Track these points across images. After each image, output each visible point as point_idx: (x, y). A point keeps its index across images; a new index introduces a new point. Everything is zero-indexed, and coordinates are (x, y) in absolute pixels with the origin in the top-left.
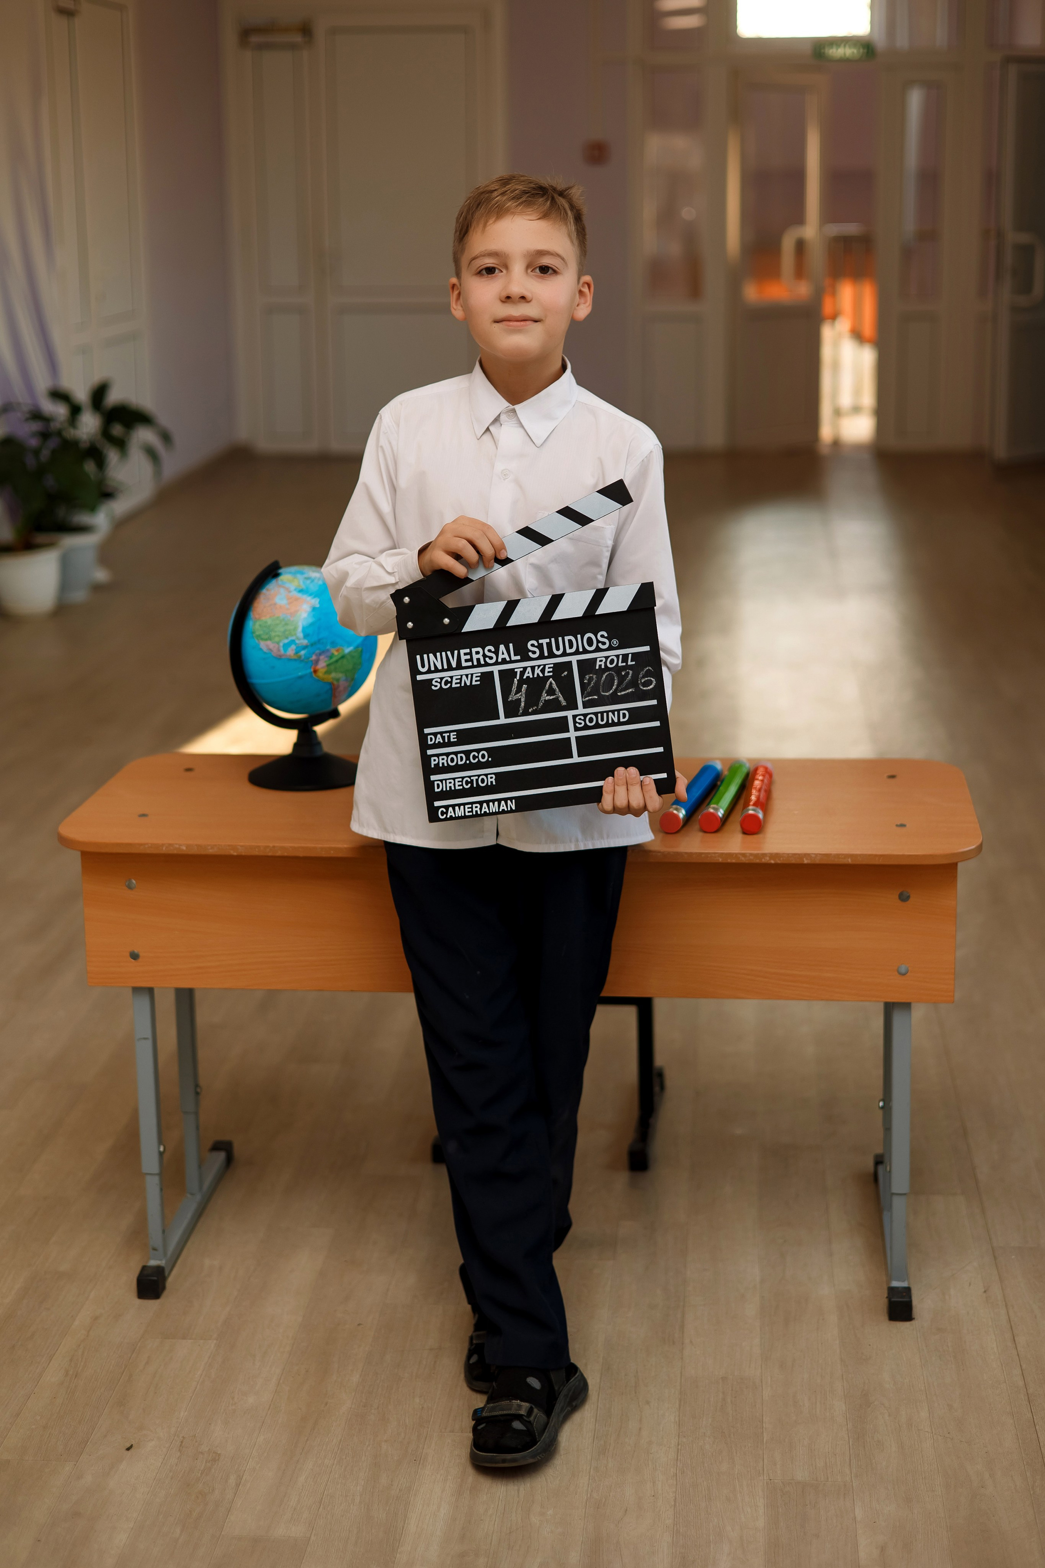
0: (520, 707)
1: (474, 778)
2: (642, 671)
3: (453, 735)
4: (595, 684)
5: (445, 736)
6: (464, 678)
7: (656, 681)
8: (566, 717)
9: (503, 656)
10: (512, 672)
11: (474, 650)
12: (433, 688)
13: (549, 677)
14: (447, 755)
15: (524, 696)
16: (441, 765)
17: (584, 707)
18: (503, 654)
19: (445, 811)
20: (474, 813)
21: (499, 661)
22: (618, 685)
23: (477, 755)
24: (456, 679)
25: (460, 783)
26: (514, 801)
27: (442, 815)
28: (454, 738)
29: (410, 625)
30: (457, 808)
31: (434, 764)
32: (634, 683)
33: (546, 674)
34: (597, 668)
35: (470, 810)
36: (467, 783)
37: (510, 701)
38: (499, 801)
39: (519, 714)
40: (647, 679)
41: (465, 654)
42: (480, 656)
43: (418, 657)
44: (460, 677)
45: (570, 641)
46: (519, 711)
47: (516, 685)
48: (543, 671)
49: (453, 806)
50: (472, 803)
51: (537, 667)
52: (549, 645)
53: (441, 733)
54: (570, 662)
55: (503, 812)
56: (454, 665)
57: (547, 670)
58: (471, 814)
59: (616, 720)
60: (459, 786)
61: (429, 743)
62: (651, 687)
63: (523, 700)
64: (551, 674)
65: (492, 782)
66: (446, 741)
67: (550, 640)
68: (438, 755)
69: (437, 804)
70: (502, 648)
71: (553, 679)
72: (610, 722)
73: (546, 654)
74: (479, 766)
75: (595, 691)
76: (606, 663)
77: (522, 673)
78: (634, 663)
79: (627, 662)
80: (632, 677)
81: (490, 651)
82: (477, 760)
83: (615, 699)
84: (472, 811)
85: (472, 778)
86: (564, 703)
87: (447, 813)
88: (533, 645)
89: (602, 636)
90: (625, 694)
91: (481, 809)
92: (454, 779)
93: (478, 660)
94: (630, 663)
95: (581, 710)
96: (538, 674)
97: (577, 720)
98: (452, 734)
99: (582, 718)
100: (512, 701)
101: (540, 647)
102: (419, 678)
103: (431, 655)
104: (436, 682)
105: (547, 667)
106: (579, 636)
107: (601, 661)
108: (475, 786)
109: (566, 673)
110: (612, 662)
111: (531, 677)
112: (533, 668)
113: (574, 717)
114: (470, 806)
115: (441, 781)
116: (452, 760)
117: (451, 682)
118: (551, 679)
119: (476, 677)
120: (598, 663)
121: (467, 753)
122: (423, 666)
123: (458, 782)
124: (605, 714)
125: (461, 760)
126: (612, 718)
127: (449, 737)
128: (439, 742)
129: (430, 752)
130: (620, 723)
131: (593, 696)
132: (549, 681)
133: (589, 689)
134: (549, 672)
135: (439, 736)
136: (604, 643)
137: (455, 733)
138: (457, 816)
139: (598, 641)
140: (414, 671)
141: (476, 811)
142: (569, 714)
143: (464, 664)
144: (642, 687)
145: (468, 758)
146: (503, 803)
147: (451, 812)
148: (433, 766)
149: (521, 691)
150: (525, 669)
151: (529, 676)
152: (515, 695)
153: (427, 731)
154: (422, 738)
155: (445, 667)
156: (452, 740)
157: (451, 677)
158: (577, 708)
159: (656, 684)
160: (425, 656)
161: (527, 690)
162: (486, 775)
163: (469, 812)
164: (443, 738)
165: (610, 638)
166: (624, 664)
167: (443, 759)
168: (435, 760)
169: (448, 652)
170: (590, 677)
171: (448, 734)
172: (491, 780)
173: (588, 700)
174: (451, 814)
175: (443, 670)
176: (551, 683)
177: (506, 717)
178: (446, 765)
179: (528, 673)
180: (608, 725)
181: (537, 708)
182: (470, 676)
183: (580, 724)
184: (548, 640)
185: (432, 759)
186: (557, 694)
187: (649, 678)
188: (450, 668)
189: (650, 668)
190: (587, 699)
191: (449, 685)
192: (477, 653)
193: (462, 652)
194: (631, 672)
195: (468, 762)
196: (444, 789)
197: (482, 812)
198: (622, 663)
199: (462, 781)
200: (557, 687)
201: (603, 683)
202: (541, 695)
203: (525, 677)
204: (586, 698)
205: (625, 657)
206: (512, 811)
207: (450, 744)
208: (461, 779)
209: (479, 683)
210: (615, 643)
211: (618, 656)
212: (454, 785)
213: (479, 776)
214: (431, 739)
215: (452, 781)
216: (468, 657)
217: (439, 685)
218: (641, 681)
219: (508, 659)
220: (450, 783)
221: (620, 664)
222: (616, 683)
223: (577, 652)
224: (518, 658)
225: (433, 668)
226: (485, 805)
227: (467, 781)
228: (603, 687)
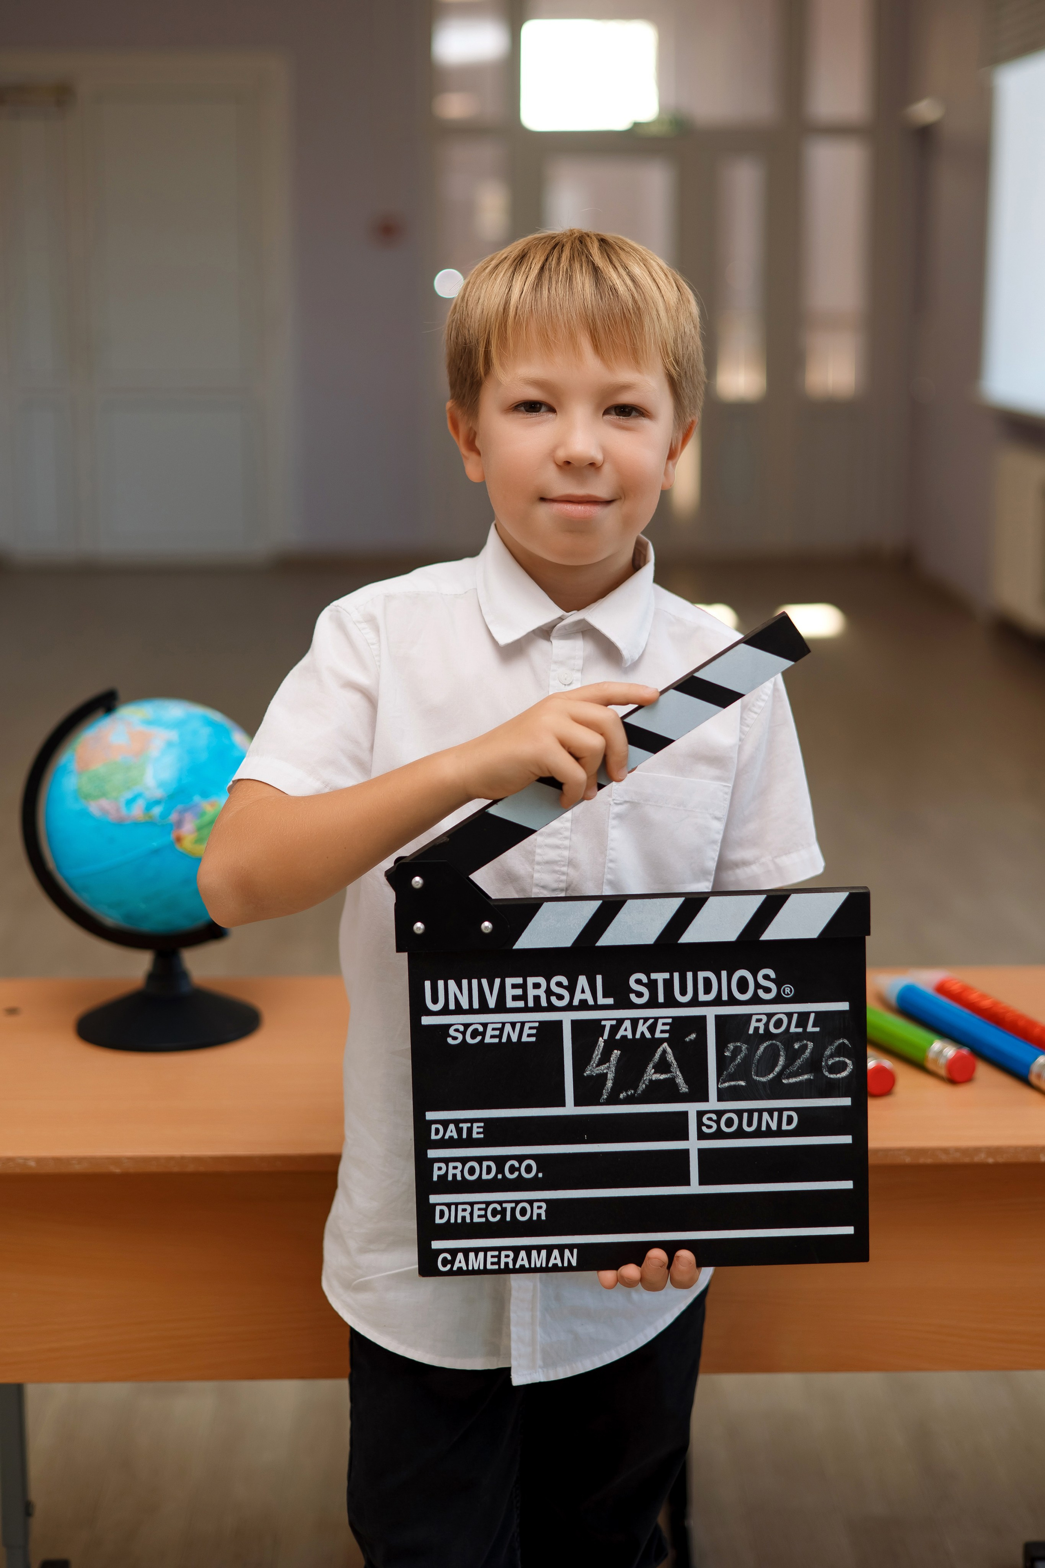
0: (604, 1089)
1: (509, 1206)
2: (831, 1045)
3: (478, 1127)
4: (743, 1060)
5: (462, 1128)
6: (508, 1028)
7: (853, 1064)
8: (685, 1114)
9: (583, 997)
10: (596, 1026)
11: (531, 981)
12: (450, 1041)
13: (662, 1040)
14: (464, 1160)
15: (613, 1069)
16: (450, 1178)
17: (720, 1099)
18: (583, 991)
19: (449, 1257)
20: (502, 1266)
21: (574, 1004)
22: (784, 1068)
23: (517, 1165)
24: (494, 1029)
25: (483, 1213)
26: (575, 1251)
27: (444, 1265)
28: (478, 1133)
29: (419, 926)
30: (472, 1255)
31: (439, 1176)
32: (814, 1065)
33: (658, 1035)
34: (751, 1031)
35: (496, 1260)
36: (495, 1213)
37: (588, 1076)
38: (550, 1249)
39: (602, 1101)
40: (837, 1059)
41: (514, 986)
42: (541, 992)
43: (428, 984)
44: (500, 1026)
45: (707, 981)
46: (602, 1094)
47: (601, 1049)
48: (652, 1029)
49: (466, 1252)
50: (500, 1249)
51: (641, 1022)
52: (668, 984)
53: (457, 1122)
54: (703, 1018)
55: (555, 1268)
56: (492, 1003)
57: (660, 1027)
58: (496, 1267)
59: (774, 1127)
60: (479, 1216)
61: (433, 1137)
62: (844, 1074)
63: (611, 1076)
64: (666, 1035)
65: (539, 1215)
66: (464, 1136)
67: (672, 976)
68: (447, 1161)
69: (436, 1245)
70: (582, 981)
71: (668, 1045)
72: (764, 1128)
73: (661, 999)
74: (520, 1185)
75: (743, 1072)
76: (767, 1025)
77: (615, 1029)
78: (817, 1029)
79: (805, 1027)
80: (812, 1053)
81: (559, 984)
82: (516, 1174)
83: (776, 1090)
84: (498, 1263)
85: (504, 1205)
86: (684, 1088)
87: (452, 1262)
88: (639, 982)
89: (766, 977)
90: (796, 1083)
91: (515, 1261)
92: (472, 1204)
93: (537, 998)
94: (810, 1029)
95: (713, 1103)
96: (642, 1033)
97: (705, 1120)
98: (475, 1125)
99: (714, 1117)
100: (590, 1077)
101: (652, 985)
102: (426, 1020)
103: (452, 983)
104: (457, 1030)
105: (660, 1021)
106: (724, 974)
107: (759, 1020)
108: (508, 1218)
109: (693, 1036)
110: (779, 1023)
111: (630, 1036)
112: (635, 1022)
113: (700, 1114)
114: (496, 1253)
115: (449, 1205)
116: (472, 1171)
117: (483, 1034)
118: (665, 1045)
119: (530, 1028)
120: (753, 1024)
121: (500, 1161)
122: (435, 1001)
123: (479, 1209)
124: (756, 1115)
125: (488, 1172)
126: (767, 1122)
127: (470, 1130)
128: (451, 1137)
129: (432, 1154)
130: (780, 1133)
131: (738, 1080)
132: (661, 1049)
133: (732, 1068)
134: (662, 1032)
135: (452, 1127)
136: (767, 990)
137: (482, 1124)
138: (470, 1268)
139: (758, 986)
140: (418, 1008)
141: (507, 1264)
142: (692, 1108)
143: (510, 1004)
144: (827, 1074)
145: (500, 1170)
146: (556, 1252)
147: (460, 1262)
148: (435, 1178)
149: (609, 1061)
150: (620, 1022)
151: (626, 1036)
152: (598, 1065)
153: (430, 1116)
154: (421, 1128)
155: (476, 1005)
156: (475, 1136)
157: (485, 1025)
158: (705, 1099)
159: (853, 1070)
160: (441, 983)
161: (619, 1060)
162: (531, 1202)
163: (492, 1263)
164: (459, 1131)
165: (779, 983)
166: (800, 1030)
167: (455, 1168)
168: (440, 1169)
169: (482, 980)
170: (736, 1048)
171: (469, 1125)
172: (539, 1211)
173: (730, 1087)
174: (460, 1265)
175: (471, 1011)
176: (664, 1052)
177: (577, 1103)
178: (459, 1178)
179: (626, 1030)
180: (758, 1134)
181: (635, 1093)
182: (518, 1026)
183: (709, 1127)
184: (667, 975)
185: (436, 1165)
186: (673, 1071)
187: (842, 1059)
188: (484, 1009)
189: (846, 1041)
190: (726, 1084)
191: (479, 1038)
192: (537, 986)
193: (509, 981)
194: (810, 1045)
195: (500, 1176)
196: (452, 1221)
197: (517, 1266)
198: (796, 1027)
199: (486, 1210)
200: (675, 1059)
201: (759, 1061)
202: (643, 1071)
203: (618, 1037)
204: (725, 1082)
205: (803, 1018)
206: (570, 1268)
207: (471, 1142)
208: (484, 1206)
209: (533, 1039)
210: (787, 990)
211: (790, 1015)
212: (471, 1214)
213: (517, 1202)
214: (437, 1131)
215: (468, 1208)
216: (519, 992)
217: (460, 1037)
218: (826, 1063)
219: (591, 1002)
220: (464, 1210)
221: (793, 1029)
222: (782, 1061)
223: (717, 1002)
224: (610, 1001)
225: (452, 1006)
226: (523, 1254)
227: (494, 1210)
228: (757, 1067)
